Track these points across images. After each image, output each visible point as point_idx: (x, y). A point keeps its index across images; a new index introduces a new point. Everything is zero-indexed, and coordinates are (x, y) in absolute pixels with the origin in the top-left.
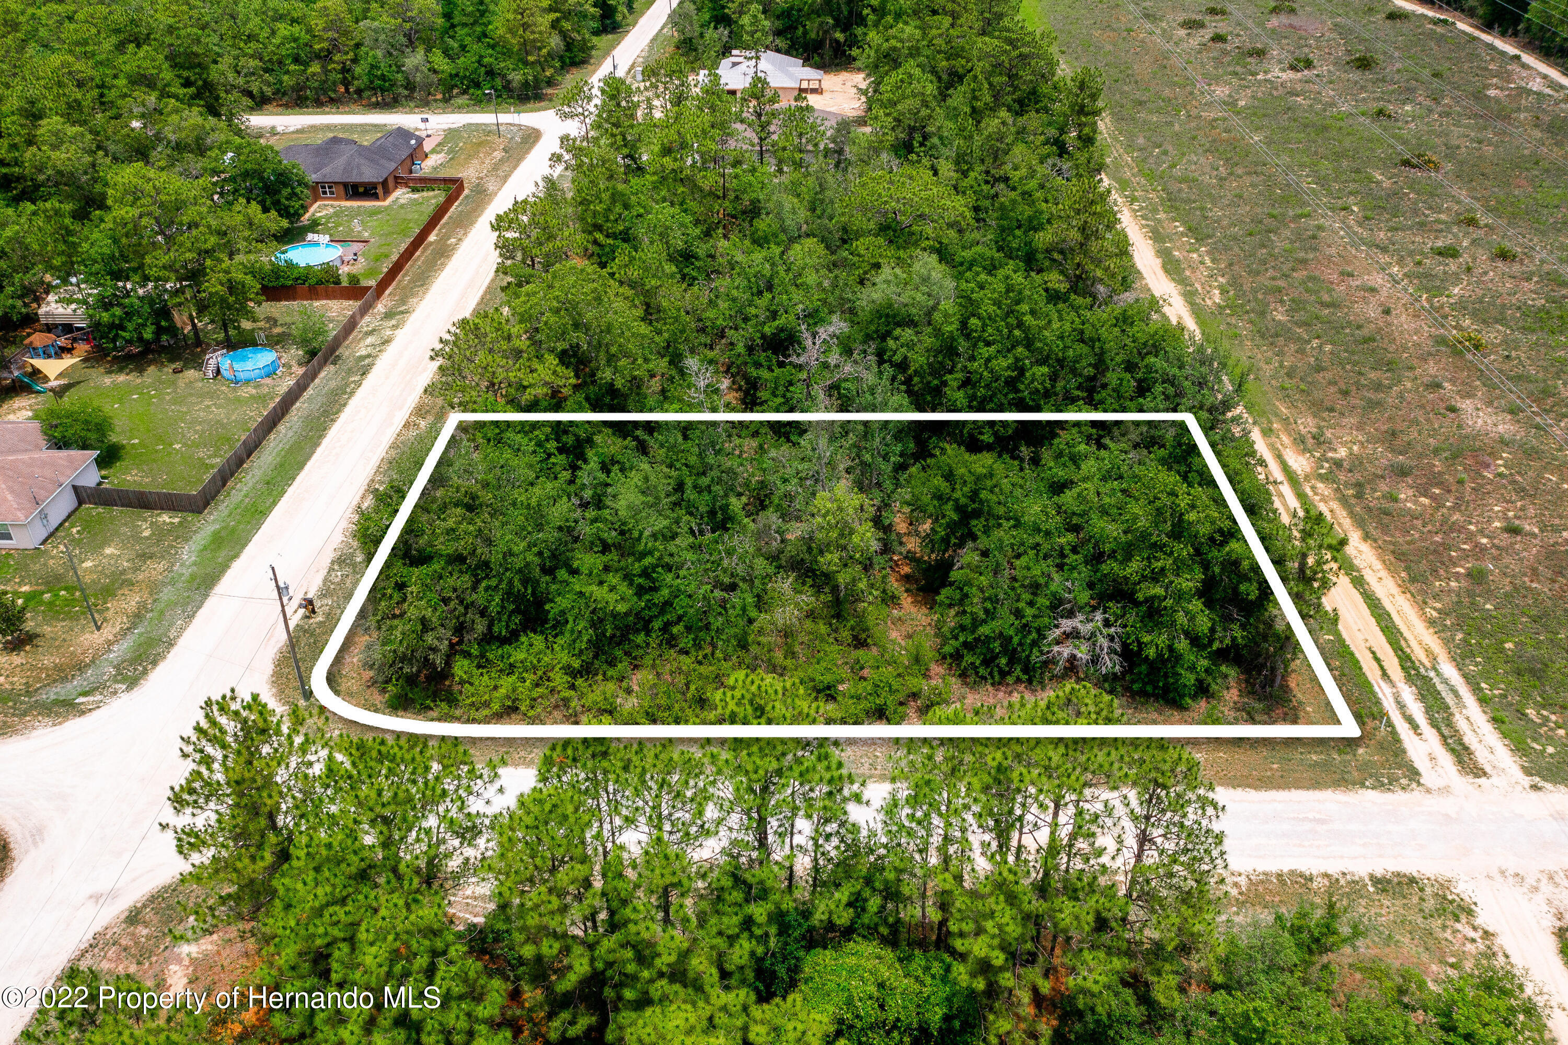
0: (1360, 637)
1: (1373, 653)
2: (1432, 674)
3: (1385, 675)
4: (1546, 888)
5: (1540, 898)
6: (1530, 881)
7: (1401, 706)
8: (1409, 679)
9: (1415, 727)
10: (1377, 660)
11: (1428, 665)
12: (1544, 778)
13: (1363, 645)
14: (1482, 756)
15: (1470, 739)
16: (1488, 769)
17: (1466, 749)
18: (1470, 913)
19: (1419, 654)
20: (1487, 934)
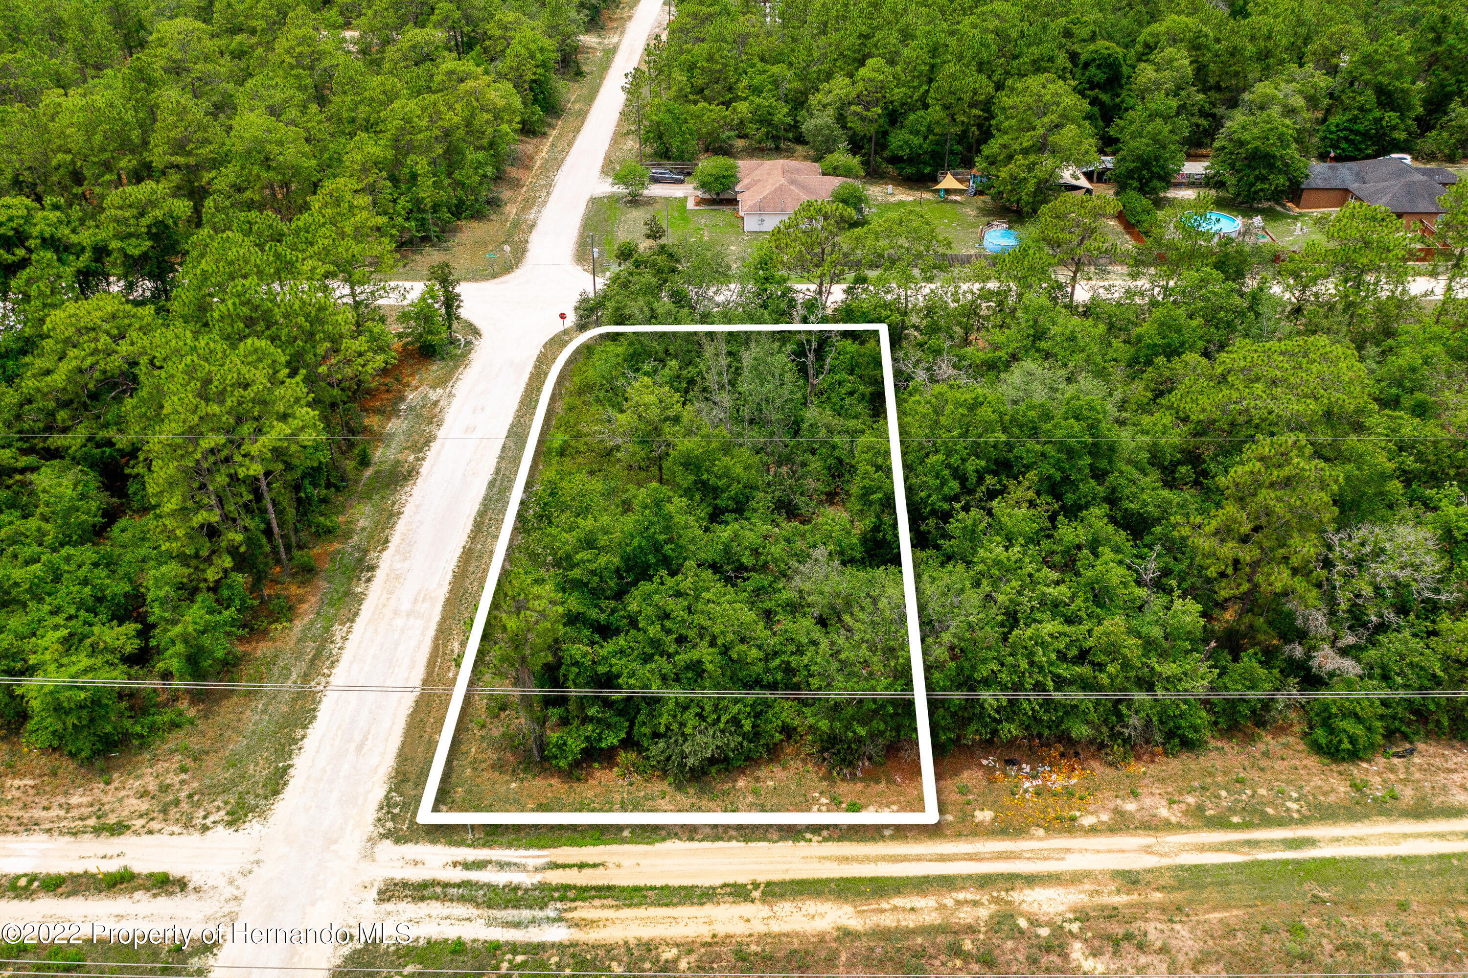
0: (626, 863)
1: (595, 866)
2: (551, 913)
3: (556, 866)
4: (230, 892)
5: (222, 882)
6: (240, 881)
7: (502, 866)
8: (543, 887)
9: (467, 866)
10: (581, 866)
11: (569, 915)
12: (355, 952)
13: (610, 861)
14: (406, 909)
15: (435, 908)
16: (389, 906)
17: (423, 899)
18: (230, 824)
19: (584, 911)
20: (205, 828)
